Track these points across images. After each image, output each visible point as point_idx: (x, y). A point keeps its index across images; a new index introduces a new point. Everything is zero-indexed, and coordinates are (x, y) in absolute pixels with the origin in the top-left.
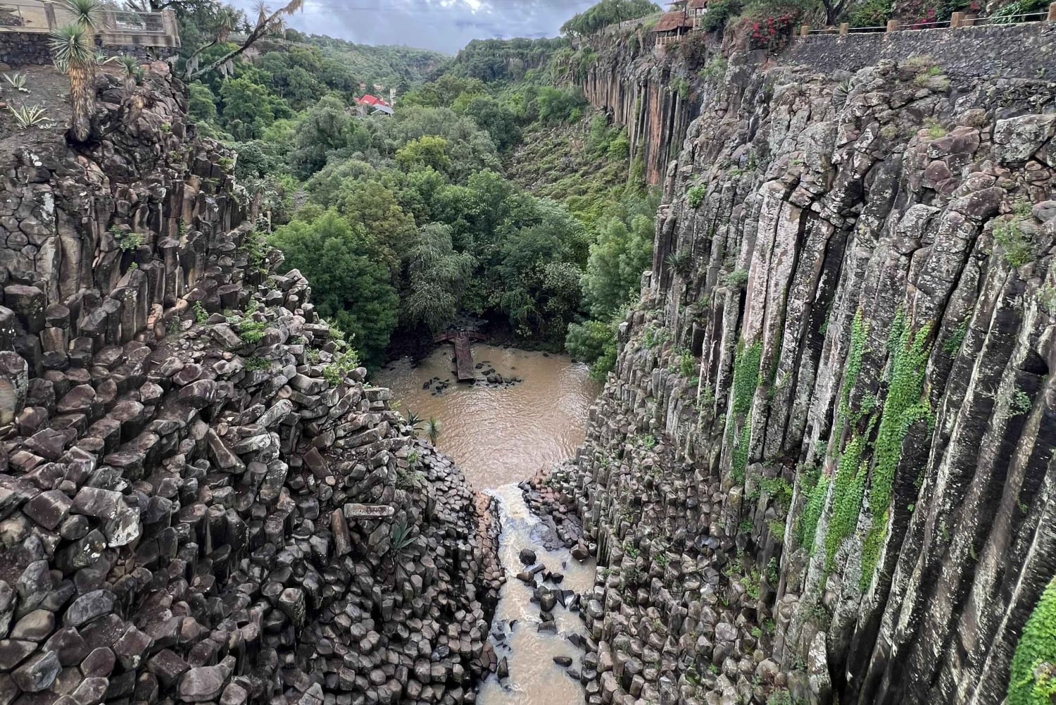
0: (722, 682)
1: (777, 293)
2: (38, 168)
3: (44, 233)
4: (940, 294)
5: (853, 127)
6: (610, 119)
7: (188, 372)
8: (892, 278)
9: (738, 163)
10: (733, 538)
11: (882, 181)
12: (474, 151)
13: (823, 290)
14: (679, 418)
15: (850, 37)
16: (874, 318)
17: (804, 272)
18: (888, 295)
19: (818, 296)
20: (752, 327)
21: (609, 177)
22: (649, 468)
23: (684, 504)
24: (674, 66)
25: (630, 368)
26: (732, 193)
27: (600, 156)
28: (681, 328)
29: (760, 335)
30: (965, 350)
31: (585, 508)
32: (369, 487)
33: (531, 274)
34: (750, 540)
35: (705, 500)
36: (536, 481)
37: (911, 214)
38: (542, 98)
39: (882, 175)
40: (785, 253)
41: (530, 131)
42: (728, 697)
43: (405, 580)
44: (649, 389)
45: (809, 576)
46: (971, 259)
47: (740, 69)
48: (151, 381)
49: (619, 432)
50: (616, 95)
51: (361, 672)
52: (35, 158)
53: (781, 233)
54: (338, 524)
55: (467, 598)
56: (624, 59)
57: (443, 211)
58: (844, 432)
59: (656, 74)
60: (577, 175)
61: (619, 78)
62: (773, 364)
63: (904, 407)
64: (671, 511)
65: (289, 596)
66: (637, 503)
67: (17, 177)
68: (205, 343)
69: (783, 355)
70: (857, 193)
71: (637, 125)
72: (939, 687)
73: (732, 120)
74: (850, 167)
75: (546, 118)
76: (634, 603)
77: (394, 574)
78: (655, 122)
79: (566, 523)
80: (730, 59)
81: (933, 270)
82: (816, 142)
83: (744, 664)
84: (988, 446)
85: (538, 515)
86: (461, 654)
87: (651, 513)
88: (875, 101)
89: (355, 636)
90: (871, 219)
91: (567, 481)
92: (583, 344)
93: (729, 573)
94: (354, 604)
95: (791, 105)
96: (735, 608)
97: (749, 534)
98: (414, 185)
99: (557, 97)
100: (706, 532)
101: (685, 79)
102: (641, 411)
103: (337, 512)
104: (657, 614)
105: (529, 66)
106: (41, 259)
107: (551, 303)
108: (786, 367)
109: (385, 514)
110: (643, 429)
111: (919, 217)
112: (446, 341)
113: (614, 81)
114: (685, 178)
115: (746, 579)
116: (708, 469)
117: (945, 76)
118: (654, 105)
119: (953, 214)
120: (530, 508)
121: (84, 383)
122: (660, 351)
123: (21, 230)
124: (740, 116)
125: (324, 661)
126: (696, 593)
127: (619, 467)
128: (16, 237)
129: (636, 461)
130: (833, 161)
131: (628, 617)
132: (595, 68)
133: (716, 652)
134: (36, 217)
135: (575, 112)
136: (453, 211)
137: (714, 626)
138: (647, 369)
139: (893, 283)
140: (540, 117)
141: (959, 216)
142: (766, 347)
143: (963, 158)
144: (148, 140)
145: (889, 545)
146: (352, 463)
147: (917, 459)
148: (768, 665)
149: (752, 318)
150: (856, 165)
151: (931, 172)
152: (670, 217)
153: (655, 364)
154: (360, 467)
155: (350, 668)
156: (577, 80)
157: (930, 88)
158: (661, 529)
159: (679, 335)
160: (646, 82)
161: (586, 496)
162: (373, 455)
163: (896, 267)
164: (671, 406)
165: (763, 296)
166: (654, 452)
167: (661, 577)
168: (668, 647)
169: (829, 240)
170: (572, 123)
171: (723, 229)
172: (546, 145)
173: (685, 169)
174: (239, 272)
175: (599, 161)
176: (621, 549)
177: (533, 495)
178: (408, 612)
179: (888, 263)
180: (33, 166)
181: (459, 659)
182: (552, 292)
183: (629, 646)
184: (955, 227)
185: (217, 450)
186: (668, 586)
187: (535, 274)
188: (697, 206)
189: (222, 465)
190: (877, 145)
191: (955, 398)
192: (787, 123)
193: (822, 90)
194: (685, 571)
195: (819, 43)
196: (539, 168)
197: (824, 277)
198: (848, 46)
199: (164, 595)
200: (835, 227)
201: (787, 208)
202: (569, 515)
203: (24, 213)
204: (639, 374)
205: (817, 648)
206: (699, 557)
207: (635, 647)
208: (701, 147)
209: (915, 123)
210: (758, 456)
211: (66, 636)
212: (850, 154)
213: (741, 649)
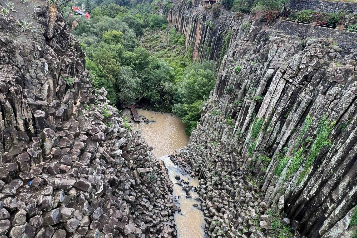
0: (250, 208)
1: (273, 105)
2: (40, 51)
3: (45, 79)
4: (341, 113)
5: (309, 58)
6: (177, 30)
7: (94, 130)
8: (324, 107)
9: (253, 60)
10: (247, 171)
11: (317, 76)
12: (131, 37)
13: (288, 105)
14: (227, 137)
15: (298, 24)
16: (315, 117)
17: (284, 100)
18: (321, 111)
19: (286, 107)
20: (262, 114)
21: (178, 52)
22: (217, 151)
23: (230, 162)
24: (208, 15)
25: (207, 122)
26: (250, 70)
27: (174, 44)
28: (227, 110)
29: (264, 116)
30: (349, 129)
31: (194, 163)
32: (144, 163)
33: (159, 86)
34: (253, 171)
35: (237, 161)
36: (175, 155)
37: (334, 90)
38: (151, 18)
39: (317, 74)
40: (278, 93)
41: (146, 31)
42: (253, 211)
43: (155, 189)
44: (214, 128)
45: (279, 182)
46: (353, 105)
47: (256, 27)
48: (82, 134)
49: (204, 140)
50: (180, 21)
51: (151, 217)
52: (39, 47)
53: (278, 87)
54: (136, 174)
55: (166, 191)
56: (184, 8)
57: (126, 61)
58: (298, 146)
59: (200, 17)
60: (166, 50)
61: (182, 15)
62: (267, 125)
63: (322, 141)
64: (226, 164)
65: (131, 198)
66: (215, 161)
67: (36, 56)
68: (93, 118)
69: (271, 122)
70: (307, 78)
71: (190, 35)
72: (322, 207)
73: (250, 45)
74: (306, 70)
75: (152, 26)
76: (217, 189)
77: (151, 187)
78: (198, 34)
79: (187, 167)
80: (253, 23)
81: (340, 106)
82: (295, 61)
83: (256, 203)
84: (352, 153)
85: (177, 165)
86: (169, 207)
87: (219, 164)
88: (319, 51)
89: (147, 207)
90: (311, 87)
91: (186, 155)
92: (179, 111)
93: (247, 180)
94: (144, 198)
95: (278, 45)
96: (250, 189)
97: (253, 170)
98: (114, 50)
99: (157, 19)
100: (239, 170)
101: (212, 21)
102: (212, 134)
103: (135, 171)
104: (225, 192)
105: (138, 3)
106: (43, 89)
107: (166, 96)
108: (272, 126)
109: (150, 171)
110: (213, 140)
111: (336, 91)
112: (127, 108)
113: (179, 16)
114: (231, 62)
115: (252, 181)
116: (237, 152)
117: (339, 46)
118: (199, 28)
119: (349, 92)
120: (174, 163)
121: (64, 137)
122: (219, 116)
123: (37, 78)
124: (254, 44)
125: (141, 215)
126: (238, 186)
127: (206, 151)
128: (35, 81)
129: (213, 149)
130: (300, 68)
131: (216, 193)
132: (172, 9)
133: (246, 201)
134: (43, 73)
135: (164, 26)
136: (129, 62)
137: (245, 194)
138: (214, 122)
139: (324, 108)
140: (150, 26)
141: (352, 93)
142: (266, 120)
143: (348, 74)
144: (66, 37)
145: (309, 175)
146: (137, 155)
147: (324, 154)
148: (263, 203)
149: (262, 111)
150: (308, 70)
151: (337, 77)
152: (225, 75)
153: (217, 121)
154: (140, 157)
155: (148, 216)
156: (164, 13)
157: (334, 50)
158: (223, 169)
159: (226, 112)
160: (196, 19)
161: (194, 159)
162: (144, 153)
163: (326, 104)
164: (224, 134)
165: (268, 105)
166: (218, 147)
167: (225, 182)
168: (230, 200)
169: (293, 91)
170: (162, 30)
171: (246, 81)
172: (153, 37)
173: (230, 59)
174: (91, 90)
175: (174, 45)
176: (211, 175)
177: (175, 159)
178: (156, 198)
179: (323, 102)
180: (38, 50)
181: (169, 209)
182: (166, 93)
183: (219, 201)
184: (350, 96)
185: (106, 156)
186: (228, 184)
187: (160, 86)
188: (237, 73)
189: (109, 161)
190: (316, 65)
191: (342, 141)
192: (276, 50)
193: (289, 41)
194: (233, 180)
195: (286, 24)
196: (151, 46)
197: (289, 101)
198: (298, 27)
199: (107, 205)
200: (297, 87)
201: (282, 80)
202: (188, 165)
203: (39, 71)
204: (211, 123)
205: (281, 199)
206: (237, 176)
207: (220, 201)
208: (238, 52)
209: (330, 60)
210: (258, 149)
211: (96, 223)
212: (307, 67)
213: (254, 199)
